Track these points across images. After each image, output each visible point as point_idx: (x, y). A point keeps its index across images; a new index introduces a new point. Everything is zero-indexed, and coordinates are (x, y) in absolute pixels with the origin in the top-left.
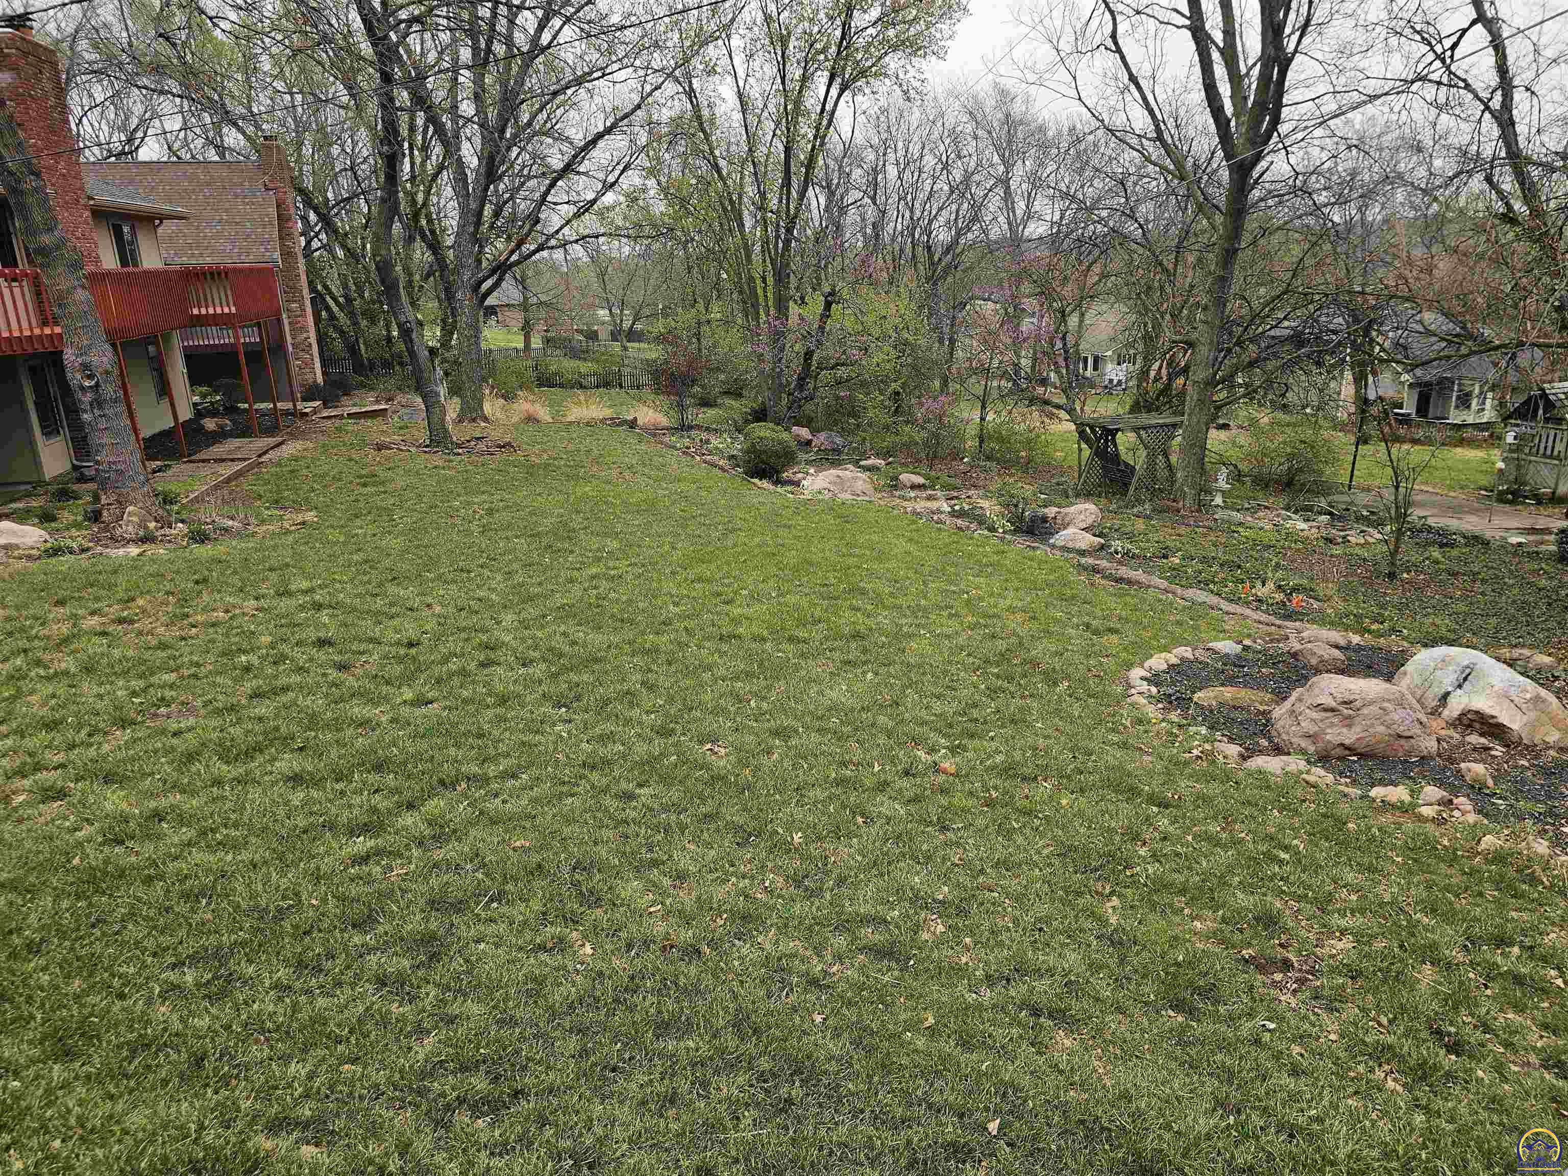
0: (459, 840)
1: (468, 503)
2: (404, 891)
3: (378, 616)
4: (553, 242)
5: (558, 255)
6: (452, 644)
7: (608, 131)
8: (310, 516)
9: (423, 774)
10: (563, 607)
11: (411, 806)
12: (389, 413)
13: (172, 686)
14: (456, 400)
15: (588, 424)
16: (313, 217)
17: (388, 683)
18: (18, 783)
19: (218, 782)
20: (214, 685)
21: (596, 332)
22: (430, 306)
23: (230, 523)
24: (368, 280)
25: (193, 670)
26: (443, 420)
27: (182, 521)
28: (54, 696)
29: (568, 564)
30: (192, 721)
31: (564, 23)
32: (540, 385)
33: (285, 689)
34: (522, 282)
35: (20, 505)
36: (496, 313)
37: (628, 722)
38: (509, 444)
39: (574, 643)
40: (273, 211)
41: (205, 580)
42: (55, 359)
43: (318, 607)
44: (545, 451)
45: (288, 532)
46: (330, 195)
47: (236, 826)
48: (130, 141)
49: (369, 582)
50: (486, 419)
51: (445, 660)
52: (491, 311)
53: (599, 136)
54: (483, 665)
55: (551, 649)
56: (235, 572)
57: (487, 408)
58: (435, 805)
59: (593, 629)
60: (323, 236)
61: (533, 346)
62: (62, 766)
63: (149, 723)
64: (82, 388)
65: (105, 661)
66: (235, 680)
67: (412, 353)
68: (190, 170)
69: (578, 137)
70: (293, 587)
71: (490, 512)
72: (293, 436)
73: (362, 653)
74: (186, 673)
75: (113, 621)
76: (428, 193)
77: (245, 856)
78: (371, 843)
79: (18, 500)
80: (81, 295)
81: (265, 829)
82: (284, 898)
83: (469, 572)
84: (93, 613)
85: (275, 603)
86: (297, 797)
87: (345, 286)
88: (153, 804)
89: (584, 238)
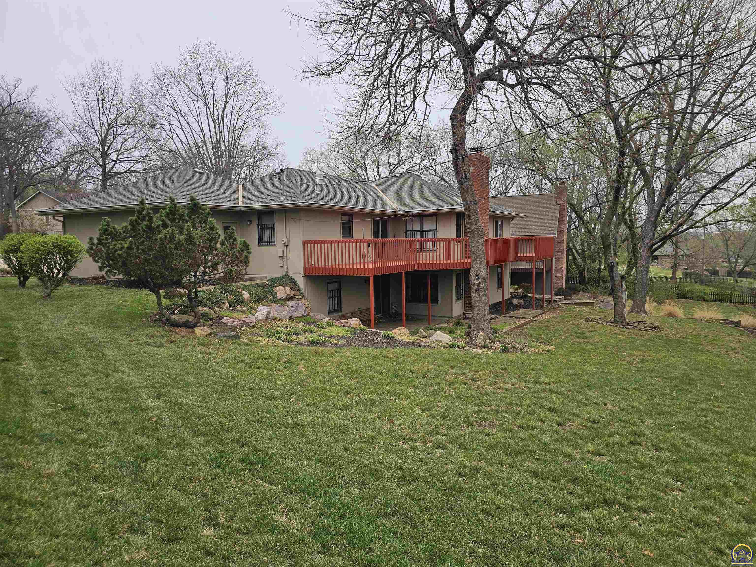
0: (612, 536)
1: (631, 355)
2: (581, 553)
3: (580, 403)
4: (698, 224)
5: (701, 230)
6: (615, 427)
7: (743, 167)
8: (552, 348)
9: (596, 492)
10: (683, 422)
11: (588, 508)
12: (595, 304)
13: (488, 413)
14: (630, 301)
15: (707, 321)
16: (574, 215)
17: (581, 438)
18: (430, 437)
19: (502, 463)
20: (505, 417)
21: (718, 271)
22: (623, 254)
23: (518, 345)
24: (594, 242)
25: (496, 408)
26: (623, 311)
27: (499, 342)
28: (446, 405)
29: (687, 399)
30: (494, 431)
31: (724, 117)
32: (679, 298)
33: (533, 428)
34: (676, 245)
35: (444, 325)
36: (657, 260)
37: (722, 504)
38: (657, 327)
39: (688, 446)
40: (557, 214)
41: (506, 369)
42: (467, 271)
43: (551, 392)
44: (678, 333)
45: (541, 354)
46: (583, 206)
47: (507, 486)
48: (506, 188)
49: (576, 385)
50: (645, 312)
51: (611, 435)
52: (656, 258)
53: (738, 170)
54: (632, 443)
55: (674, 446)
56: (518, 368)
57: (647, 307)
58: (601, 512)
59: (702, 440)
60: (577, 223)
61: (677, 276)
62: (445, 435)
63: (477, 427)
64: (474, 283)
65: (465, 395)
66: (512, 417)
67: (612, 277)
68: (527, 198)
69: (723, 171)
70: (541, 380)
71: (642, 361)
72: (549, 311)
73: (570, 420)
74: (494, 408)
75: (469, 379)
76: (631, 203)
77: (509, 502)
78: (566, 519)
79: (443, 323)
80: (481, 248)
81: (518, 493)
82: (524, 531)
83: (629, 391)
84: (463, 374)
85: (532, 386)
86: (534, 482)
87: (583, 245)
88: (475, 464)
89: (718, 222)
